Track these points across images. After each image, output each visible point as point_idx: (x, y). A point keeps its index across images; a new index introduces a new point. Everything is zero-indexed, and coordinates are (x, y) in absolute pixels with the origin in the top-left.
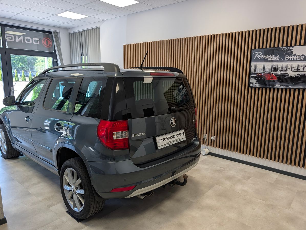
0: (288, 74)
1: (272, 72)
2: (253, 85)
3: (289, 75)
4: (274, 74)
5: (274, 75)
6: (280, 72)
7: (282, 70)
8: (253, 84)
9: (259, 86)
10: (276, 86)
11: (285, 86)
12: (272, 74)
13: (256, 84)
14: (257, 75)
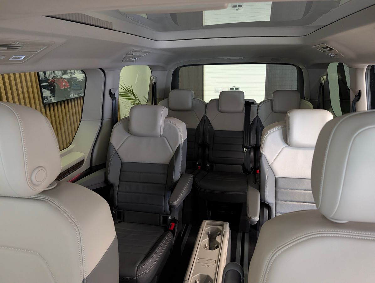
0: (76, 77)
1: (64, 76)
2: (48, 100)
3: (77, 79)
4: (66, 79)
5: (66, 81)
6: (70, 75)
7: (71, 73)
8: (47, 98)
9: (54, 99)
10: (71, 96)
11: (77, 94)
12: (64, 78)
13: (51, 97)
14: (49, 83)
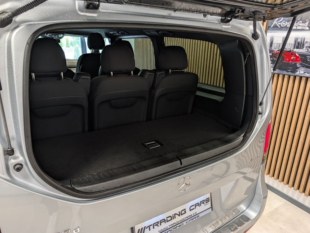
12: (295, 52)
